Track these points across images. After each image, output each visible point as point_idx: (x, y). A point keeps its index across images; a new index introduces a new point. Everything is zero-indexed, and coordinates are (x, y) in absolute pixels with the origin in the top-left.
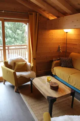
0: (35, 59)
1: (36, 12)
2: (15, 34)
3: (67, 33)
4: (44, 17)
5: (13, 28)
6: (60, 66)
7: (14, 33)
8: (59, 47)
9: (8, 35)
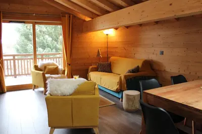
0: (69, 65)
1: (70, 14)
2: (56, 43)
3: (107, 35)
4: (80, 19)
5: (53, 34)
6: (97, 71)
7: (56, 41)
8: (98, 52)
9: (46, 44)
